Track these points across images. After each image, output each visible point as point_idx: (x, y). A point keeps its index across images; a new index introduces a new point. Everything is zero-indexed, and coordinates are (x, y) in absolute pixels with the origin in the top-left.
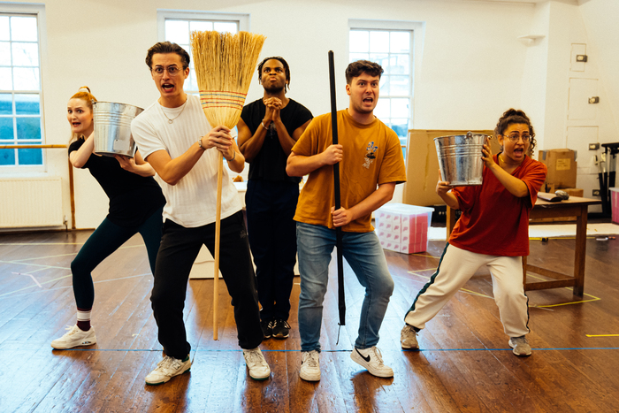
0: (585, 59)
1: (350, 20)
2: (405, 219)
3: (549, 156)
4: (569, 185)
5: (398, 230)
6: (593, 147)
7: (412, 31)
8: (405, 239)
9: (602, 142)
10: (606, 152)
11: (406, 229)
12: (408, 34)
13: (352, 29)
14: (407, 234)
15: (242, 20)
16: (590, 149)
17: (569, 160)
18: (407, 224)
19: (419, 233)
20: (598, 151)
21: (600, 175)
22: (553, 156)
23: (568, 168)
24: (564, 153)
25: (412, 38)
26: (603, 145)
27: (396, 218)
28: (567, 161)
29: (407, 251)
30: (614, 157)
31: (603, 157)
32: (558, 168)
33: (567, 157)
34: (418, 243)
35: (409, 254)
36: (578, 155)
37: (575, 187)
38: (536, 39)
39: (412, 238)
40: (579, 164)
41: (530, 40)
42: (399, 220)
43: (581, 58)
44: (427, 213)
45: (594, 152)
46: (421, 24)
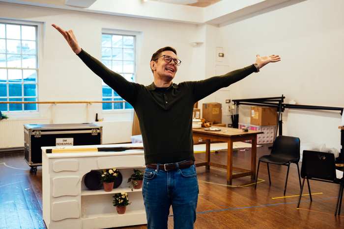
0: (223, 56)
1: (102, 29)
3: (209, 106)
4: (219, 122)
6: (228, 101)
7: (135, 36)
9: (232, 99)
10: (235, 104)
12: (132, 38)
13: (103, 33)
15: (40, 26)
16: (227, 103)
17: (218, 109)
20: (230, 103)
21: (232, 116)
22: (211, 106)
23: (218, 113)
24: (216, 105)
25: (135, 40)
26: (233, 101)
28: (217, 109)
30: (238, 107)
31: (233, 107)
32: (214, 113)
33: (218, 107)
36: (223, 106)
37: (221, 123)
38: (198, 44)
40: (223, 111)
41: (195, 44)
43: (221, 55)
45: (228, 104)
46: (140, 32)
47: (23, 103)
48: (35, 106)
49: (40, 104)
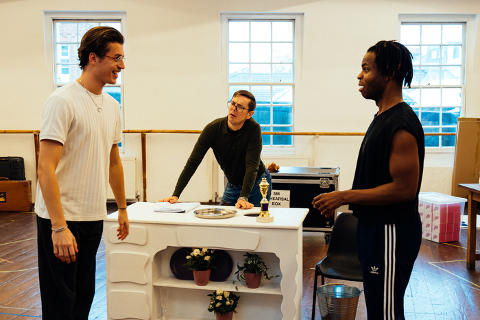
1: (400, 15)
2: (436, 209)
5: (430, 219)
7: (465, 23)
8: (436, 227)
11: (437, 218)
12: (460, 26)
13: (403, 23)
14: (438, 223)
15: (298, 19)
18: (438, 213)
19: (450, 223)
25: (465, 30)
27: (428, 207)
29: (437, 240)
34: (449, 233)
35: (440, 243)
39: (442, 227)
42: (430, 210)
44: (460, 204)
46: (474, 16)
47: (272, 134)
48: (290, 139)
49: (295, 136)
